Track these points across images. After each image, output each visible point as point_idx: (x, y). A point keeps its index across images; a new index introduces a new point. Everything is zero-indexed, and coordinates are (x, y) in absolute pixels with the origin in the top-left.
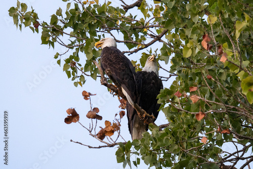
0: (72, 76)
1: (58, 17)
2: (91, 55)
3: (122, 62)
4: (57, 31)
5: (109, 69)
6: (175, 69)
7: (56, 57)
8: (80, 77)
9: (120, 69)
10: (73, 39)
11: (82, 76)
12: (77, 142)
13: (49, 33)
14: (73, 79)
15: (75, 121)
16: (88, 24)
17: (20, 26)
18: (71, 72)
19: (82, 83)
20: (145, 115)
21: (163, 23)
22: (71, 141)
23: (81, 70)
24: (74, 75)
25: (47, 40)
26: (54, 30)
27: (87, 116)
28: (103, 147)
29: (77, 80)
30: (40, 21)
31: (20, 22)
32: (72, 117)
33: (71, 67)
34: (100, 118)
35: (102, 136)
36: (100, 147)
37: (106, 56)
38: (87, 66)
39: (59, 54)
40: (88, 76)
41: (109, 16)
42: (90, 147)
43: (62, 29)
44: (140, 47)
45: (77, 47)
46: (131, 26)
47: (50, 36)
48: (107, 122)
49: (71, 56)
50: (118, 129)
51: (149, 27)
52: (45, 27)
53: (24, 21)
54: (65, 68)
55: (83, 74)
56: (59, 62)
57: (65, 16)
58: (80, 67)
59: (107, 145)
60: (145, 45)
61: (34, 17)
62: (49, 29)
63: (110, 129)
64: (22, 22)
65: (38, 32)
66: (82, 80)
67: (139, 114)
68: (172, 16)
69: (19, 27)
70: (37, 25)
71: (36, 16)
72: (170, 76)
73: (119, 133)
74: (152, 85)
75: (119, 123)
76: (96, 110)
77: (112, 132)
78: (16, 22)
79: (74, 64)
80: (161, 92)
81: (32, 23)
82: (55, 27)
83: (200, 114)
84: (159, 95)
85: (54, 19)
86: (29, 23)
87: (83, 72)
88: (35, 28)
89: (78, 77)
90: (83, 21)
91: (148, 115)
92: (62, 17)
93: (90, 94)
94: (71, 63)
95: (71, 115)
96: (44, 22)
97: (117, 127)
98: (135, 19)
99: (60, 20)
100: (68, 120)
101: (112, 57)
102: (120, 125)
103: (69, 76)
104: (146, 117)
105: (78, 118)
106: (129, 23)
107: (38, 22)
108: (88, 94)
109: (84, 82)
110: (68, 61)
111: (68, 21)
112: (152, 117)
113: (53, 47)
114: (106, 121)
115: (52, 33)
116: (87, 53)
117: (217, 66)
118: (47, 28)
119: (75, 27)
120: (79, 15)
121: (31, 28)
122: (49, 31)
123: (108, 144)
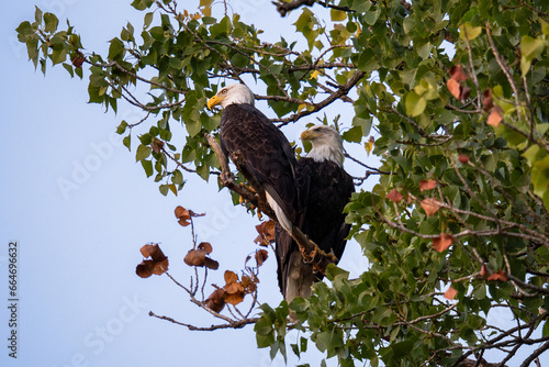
0: (155, 173)
1: (125, 43)
2: (198, 126)
3: (266, 137)
4: (123, 74)
5: (239, 152)
6: (386, 147)
7: (121, 130)
8: (174, 173)
9: (262, 152)
10: (158, 92)
11: (176, 172)
12: (164, 318)
13: (106, 79)
14: (158, 178)
15: (160, 273)
16: (190, 58)
17: (43, 63)
18: (154, 164)
19: (177, 186)
20: (315, 252)
21: (355, 58)
22: (151, 314)
23: (176, 159)
24: (159, 169)
25: (101, 93)
26: (116, 72)
27: (185, 260)
28: (221, 327)
29: (167, 180)
30: (87, 52)
31: (41, 55)
32: (153, 262)
33: (154, 153)
34: (214, 265)
35: (217, 303)
36: (213, 328)
37: (232, 124)
38: (187, 149)
39: (127, 125)
40: (191, 171)
41: (237, 43)
42: (192, 328)
43: (134, 71)
44: (305, 110)
45: (166, 110)
46: (285, 65)
47: (106, 85)
48: (229, 275)
49: (153, 129)
50: (254, 288)
51: (324, 67)
52: (98, 66)
53: (50, 51)
54: (140, 156)
55: (180, 168)
56: (127, 142)
57: (140, 41)
58: (172, 153)
59: (228, 323)
60: (314, 105)
61: (73, 43)
62: (104, 69)
63: (235, 288)
64: (46, 54)
65: (81, 75)
66: (176, 180)
67: (302, 250)
68: (375, 43)
69: (39, 65)
70: (78, 60)
71: (76, 42)
72: (368, 174)
73: (255, 297)
74: (331, 188)
75: (255, 276)
76: (205, 247)
77: (240, 296)
78: (33, 56)
79: (161, 146)
80: (352, 199)
81: (68, 56)
82: (119, 66)
83: (443, 239)
84: (348, 206)
85: (117, 49)
86: (61, 56)
87: (179, 164)
88: (74, 68)
89: (169, 174)
90: (180, 54)
91: (323, 252)
92: (135, 44)
93: (191, 214)
94: (154, 143)
95: (150, 258)
96: (94, 54)
97: (250, 284)
98: (294, 50)
99: (130, 51)
100: (143, 270)
101: (245, 126)
102: (257, 280)
103: (149, 173)
104: (318, 256)
105: (166, 264)
106: (279, 59)
107: (80, 54)
108: (187, 214)
109: (182, 185)
110: (146, 139)
111: (148, 52)
112: (330, 258)
113: (115, 108)
114: (227, 272)
115: (112, 78)
116: (189, 122)
117: (476, 141)
118: (101, 67)
119: (162, 65)
120: (171, 41)
121: (66, 66)
122: (105, 74)
123: (230, 321)
